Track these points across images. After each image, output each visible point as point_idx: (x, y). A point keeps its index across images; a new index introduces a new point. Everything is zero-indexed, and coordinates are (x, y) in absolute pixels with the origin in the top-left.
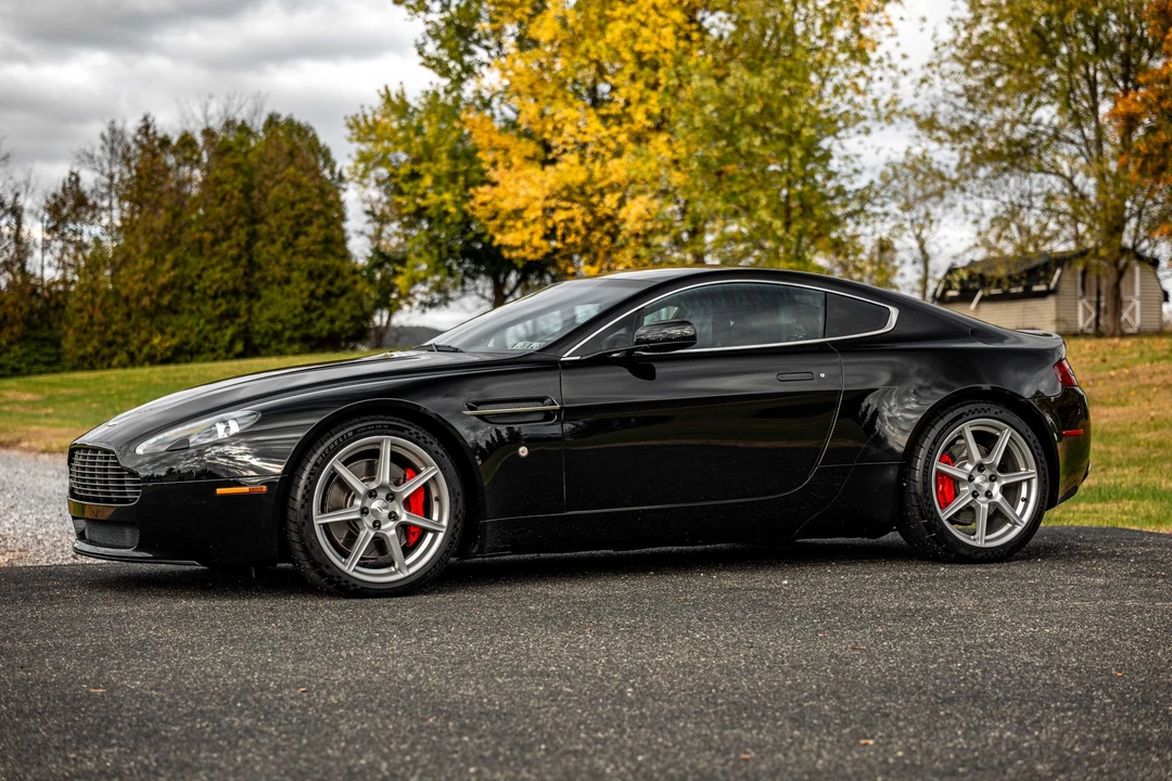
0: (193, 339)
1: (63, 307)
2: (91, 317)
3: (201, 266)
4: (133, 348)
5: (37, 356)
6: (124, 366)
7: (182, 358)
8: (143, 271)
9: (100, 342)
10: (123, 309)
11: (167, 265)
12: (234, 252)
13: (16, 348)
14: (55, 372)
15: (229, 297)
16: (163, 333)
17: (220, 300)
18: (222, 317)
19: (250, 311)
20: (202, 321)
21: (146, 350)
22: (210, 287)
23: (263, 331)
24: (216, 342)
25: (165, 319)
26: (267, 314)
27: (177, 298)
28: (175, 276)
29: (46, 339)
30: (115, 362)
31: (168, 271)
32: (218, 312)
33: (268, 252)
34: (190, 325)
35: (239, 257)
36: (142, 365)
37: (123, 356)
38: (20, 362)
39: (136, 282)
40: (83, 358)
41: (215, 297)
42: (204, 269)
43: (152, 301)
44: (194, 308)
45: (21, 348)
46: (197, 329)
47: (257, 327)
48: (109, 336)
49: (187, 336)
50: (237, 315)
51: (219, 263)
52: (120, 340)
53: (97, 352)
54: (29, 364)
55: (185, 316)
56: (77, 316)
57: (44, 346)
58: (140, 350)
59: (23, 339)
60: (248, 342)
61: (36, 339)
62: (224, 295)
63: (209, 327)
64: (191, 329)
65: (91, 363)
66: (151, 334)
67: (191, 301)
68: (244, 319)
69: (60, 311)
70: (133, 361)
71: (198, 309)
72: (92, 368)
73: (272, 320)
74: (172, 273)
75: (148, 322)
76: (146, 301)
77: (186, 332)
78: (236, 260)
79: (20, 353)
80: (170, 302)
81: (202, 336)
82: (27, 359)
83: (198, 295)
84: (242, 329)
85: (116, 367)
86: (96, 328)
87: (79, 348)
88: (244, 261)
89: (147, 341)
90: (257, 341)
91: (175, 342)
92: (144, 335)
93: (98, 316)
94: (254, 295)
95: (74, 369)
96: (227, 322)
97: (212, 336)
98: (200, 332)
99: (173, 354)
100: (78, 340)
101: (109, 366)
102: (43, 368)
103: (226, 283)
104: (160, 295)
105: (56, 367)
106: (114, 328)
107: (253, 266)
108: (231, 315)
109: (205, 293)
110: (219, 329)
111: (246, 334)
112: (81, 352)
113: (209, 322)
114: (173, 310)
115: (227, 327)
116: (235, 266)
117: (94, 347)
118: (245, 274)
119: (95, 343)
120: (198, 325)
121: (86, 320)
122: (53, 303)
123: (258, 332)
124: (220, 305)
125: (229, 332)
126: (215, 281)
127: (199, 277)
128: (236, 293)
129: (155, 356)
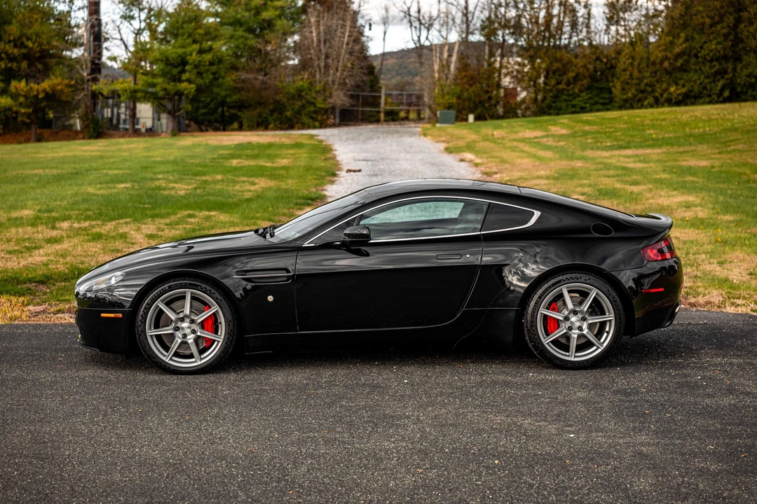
0: (696, 89)
1: (615, 68)
2: (631, 75)
3: (702, 41)
4: (657, 94)
5: (597, 99)
6: (652, 106)
7: (689, 101)
8: (665, 45)
9: (637, 90)
10: (652, 69)
11: (681, 40)
12: (724, 31)
13: (584, 94)
14: (608, 110)
15: (720, 61)
16: (677, 84)
17: (714, 63)
18: (716, 74)
19: (734, 70)
20: (702, 77)
21: (665, 95)
22: (708, 54)
23: (742, 83)
24: (711, 91)
25: (679, 75)
26: (746, 72)
27: (687, 61)
28: (686, 48)
29: (603, 88)
30: (646, 103)
31: (681, 45)
32: (713, 71)
33: (748, 31)
34: (695, 79)
35: (729, 34)
36: (663, 105)
37: (651, 100)
38: (586, 103)
39: (660, 51)
40: (626, 101)
41: (711, 61)
42: (705, 42)
43: (670, 64)
44: (698, 68)
45: (588, 94)
46: (698, 82)
47: (739, 81)
48: (642, 86)
49: (692, 86)
50: (726, 72)
51: (714, 38)
52: (649, 89)
53: (634, 96)
54: (591, 104)
55: (692, 74)
56: (623, 73)
57: (602, 93)
58: (662, 95)
59: (589, 88)
60: (733, 90)
61: (597, 88)
62: (717, 59)
63: (707, 81)
64: (695, 82)
65: (631, 104)
66: (669, 85)
67: (696, 64)
68: (730, 75)
69: (613, 70)
70: (657, 103)
71: (700, 69)
72: (632, 107)
73: (749, 76)
74: (684, 46)
75: (667, 77)
76: (666, 64)
77: (692, 84)
78: (726, 36)
79: (586, 98)
80: (682, 65)
81: (702, 86)
82: (590, 101)
83: (700, 59)
84: (728, 82)
85: (646, 108)
86: (634, 81)
87: (623, 94)
88: (732, 37)
89: (666, 90)
90: (739, 89)
91: (684, 90)
92: (664, 85)
93: (636, 74)
94: (738, 59)
95: (621, 108)
96: (719, 77)
97: (708, 86)
98: (701, 84)
99: (683, 98)
100: (623, 89)
101: (642, 107)
102: (600, 107)
103: (719, 52)
104: (676, 59)
105: (609, 107)
106: (645, 81)
107: (738, 40)
108: (721, 73)
109: (705, 58)
110: (714, 82)
111: (731, 85)
112: (625, 97)
113: (707, 77)
114: (684, 69)
115: (719, 80)
116: (726, 40)
117: (633, 94)
118: (732, 45)
119: (633, 91)
120: (699, 79)
121: (628, 76)
122: (608, 66)
123: (740, 84)
124: (714, 66)
125: (720, 84)
126: (711, 51)
127: (701, 48)
128: (726, 58)
129: (671, 99)
